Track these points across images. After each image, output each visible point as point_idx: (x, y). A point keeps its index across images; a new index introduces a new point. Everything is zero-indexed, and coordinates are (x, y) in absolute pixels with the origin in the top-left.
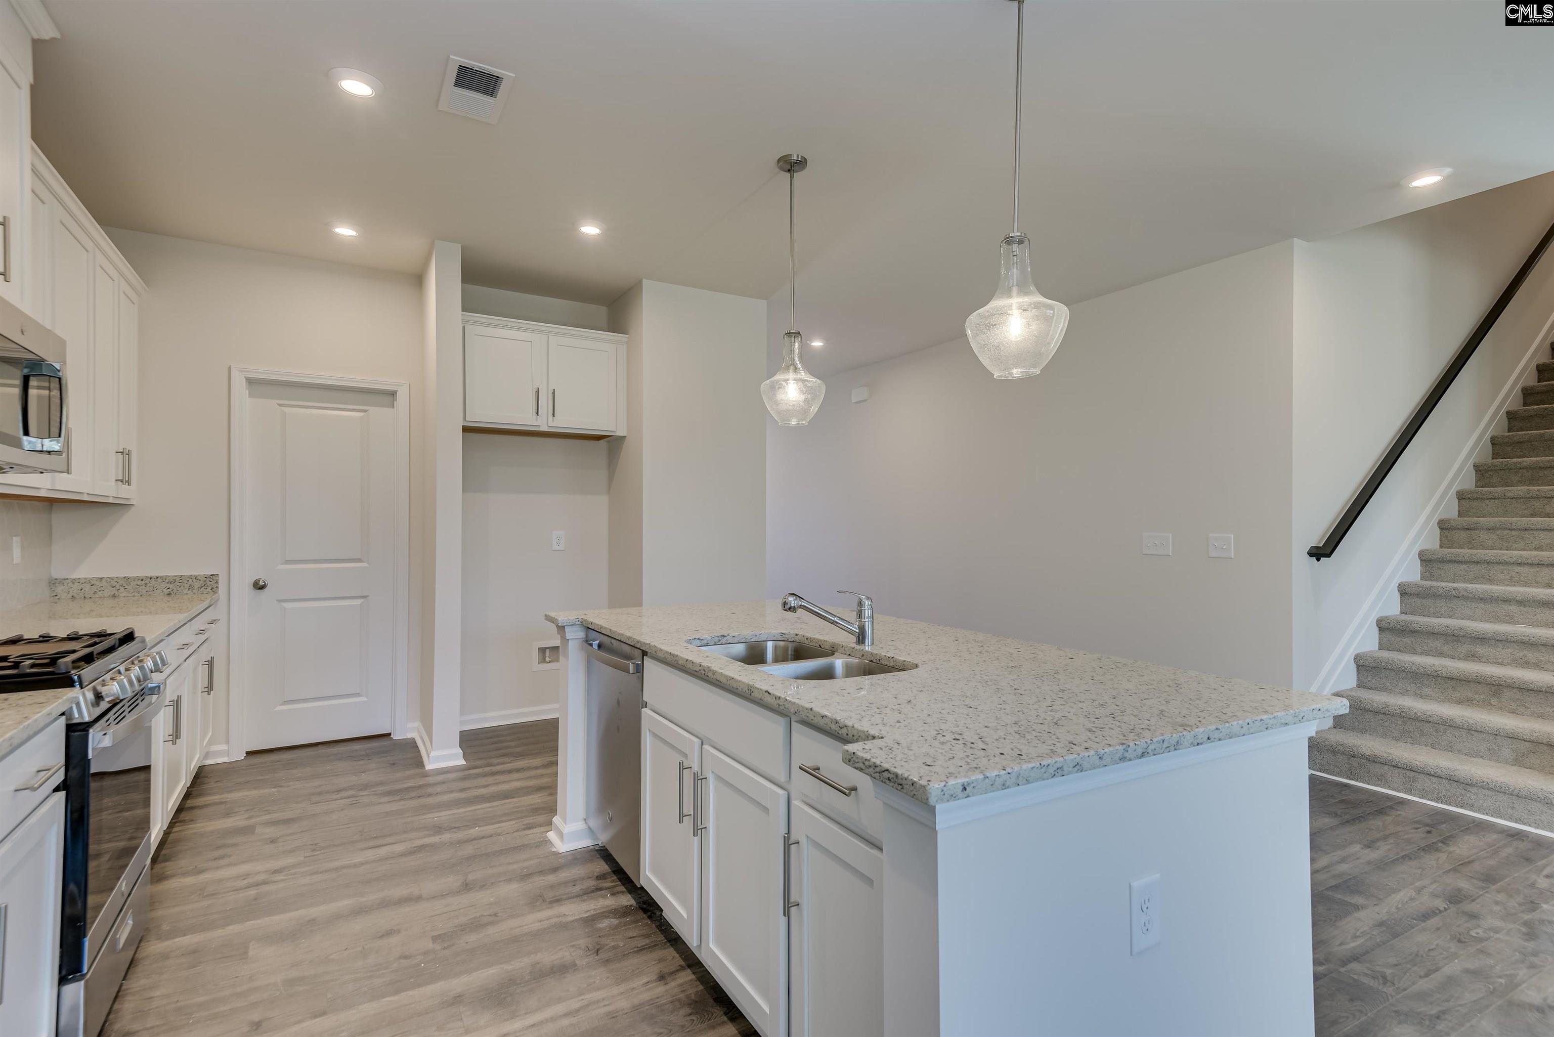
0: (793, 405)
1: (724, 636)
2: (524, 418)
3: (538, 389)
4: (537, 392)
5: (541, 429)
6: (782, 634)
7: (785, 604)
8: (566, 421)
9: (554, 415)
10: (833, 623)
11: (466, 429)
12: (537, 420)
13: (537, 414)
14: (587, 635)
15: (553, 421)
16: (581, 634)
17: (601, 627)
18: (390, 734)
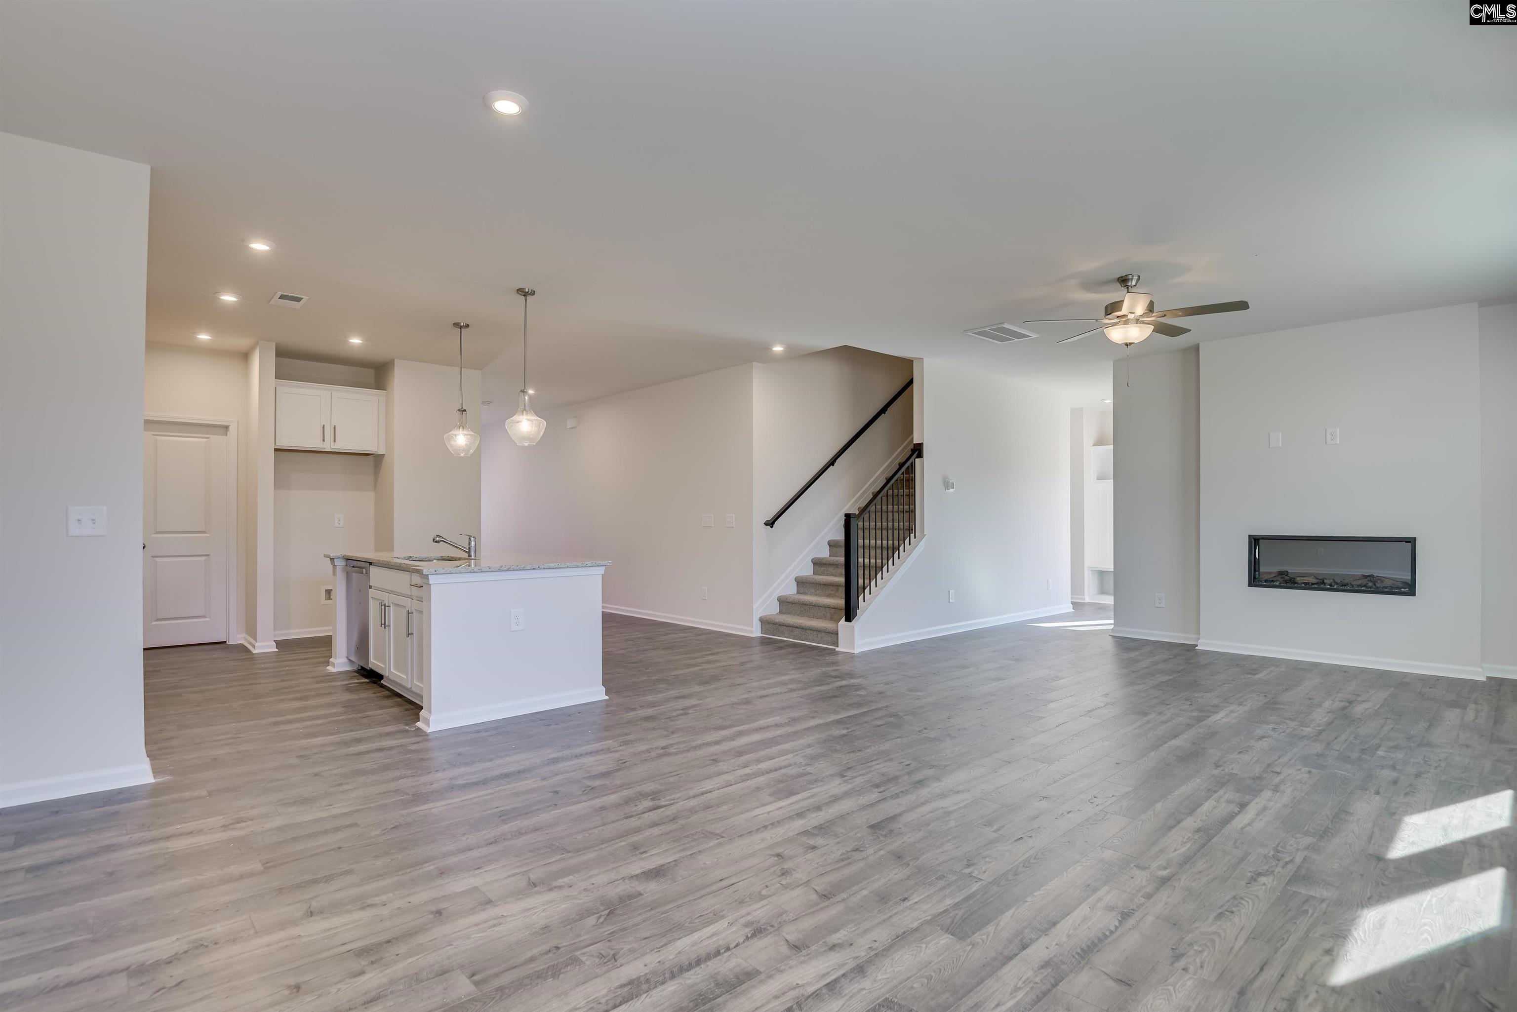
0: (460, 447)
1: (411, 557)
2: (315, 444)
3: (324, 425)
4: (324, 427)
5: (326, 450)
6: (442, 557)
7: (434, 540)
8: (344, 444)
9: (335, 441)
10: (457, 547)
11: (276, 450)
12: (323, 444)
13: (324, 440)
14: (346, 564)
15: (334, 445)
16: (344, 563)
17: (352, 557)
18: (226, 642)
